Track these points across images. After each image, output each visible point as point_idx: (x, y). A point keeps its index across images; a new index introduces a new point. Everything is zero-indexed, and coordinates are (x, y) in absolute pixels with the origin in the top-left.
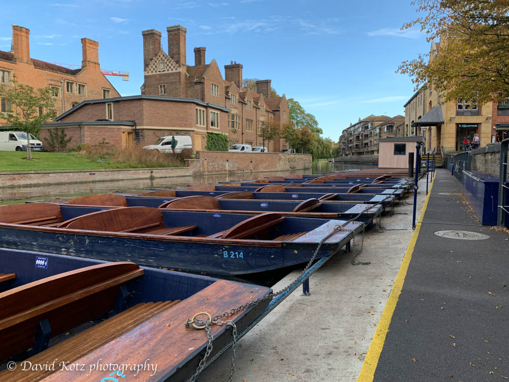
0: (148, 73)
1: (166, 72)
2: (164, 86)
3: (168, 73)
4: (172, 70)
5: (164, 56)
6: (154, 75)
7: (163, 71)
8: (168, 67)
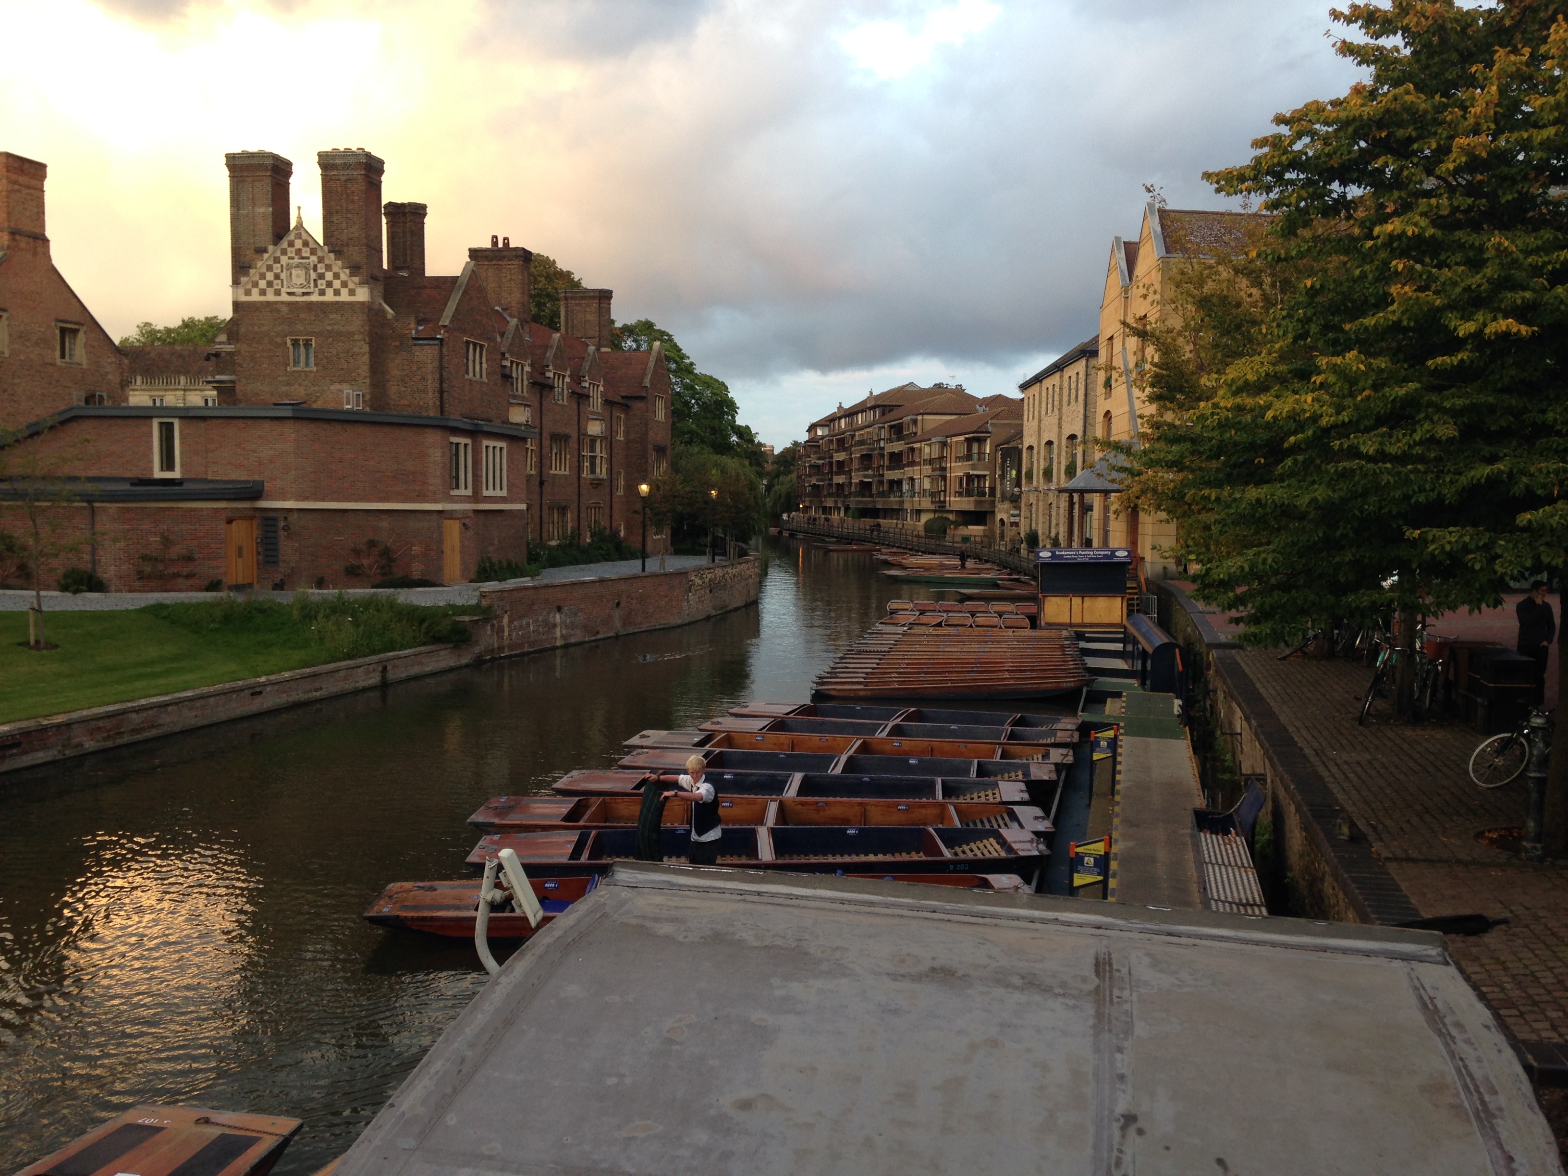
0: (248, 293)
1: (315, 298)
2: (307, 344)
3: (322, 303)
4: (337, 293)
5: (306, 244)
6: (268, 303)
7: (304, 294)
8: (322, 284)
